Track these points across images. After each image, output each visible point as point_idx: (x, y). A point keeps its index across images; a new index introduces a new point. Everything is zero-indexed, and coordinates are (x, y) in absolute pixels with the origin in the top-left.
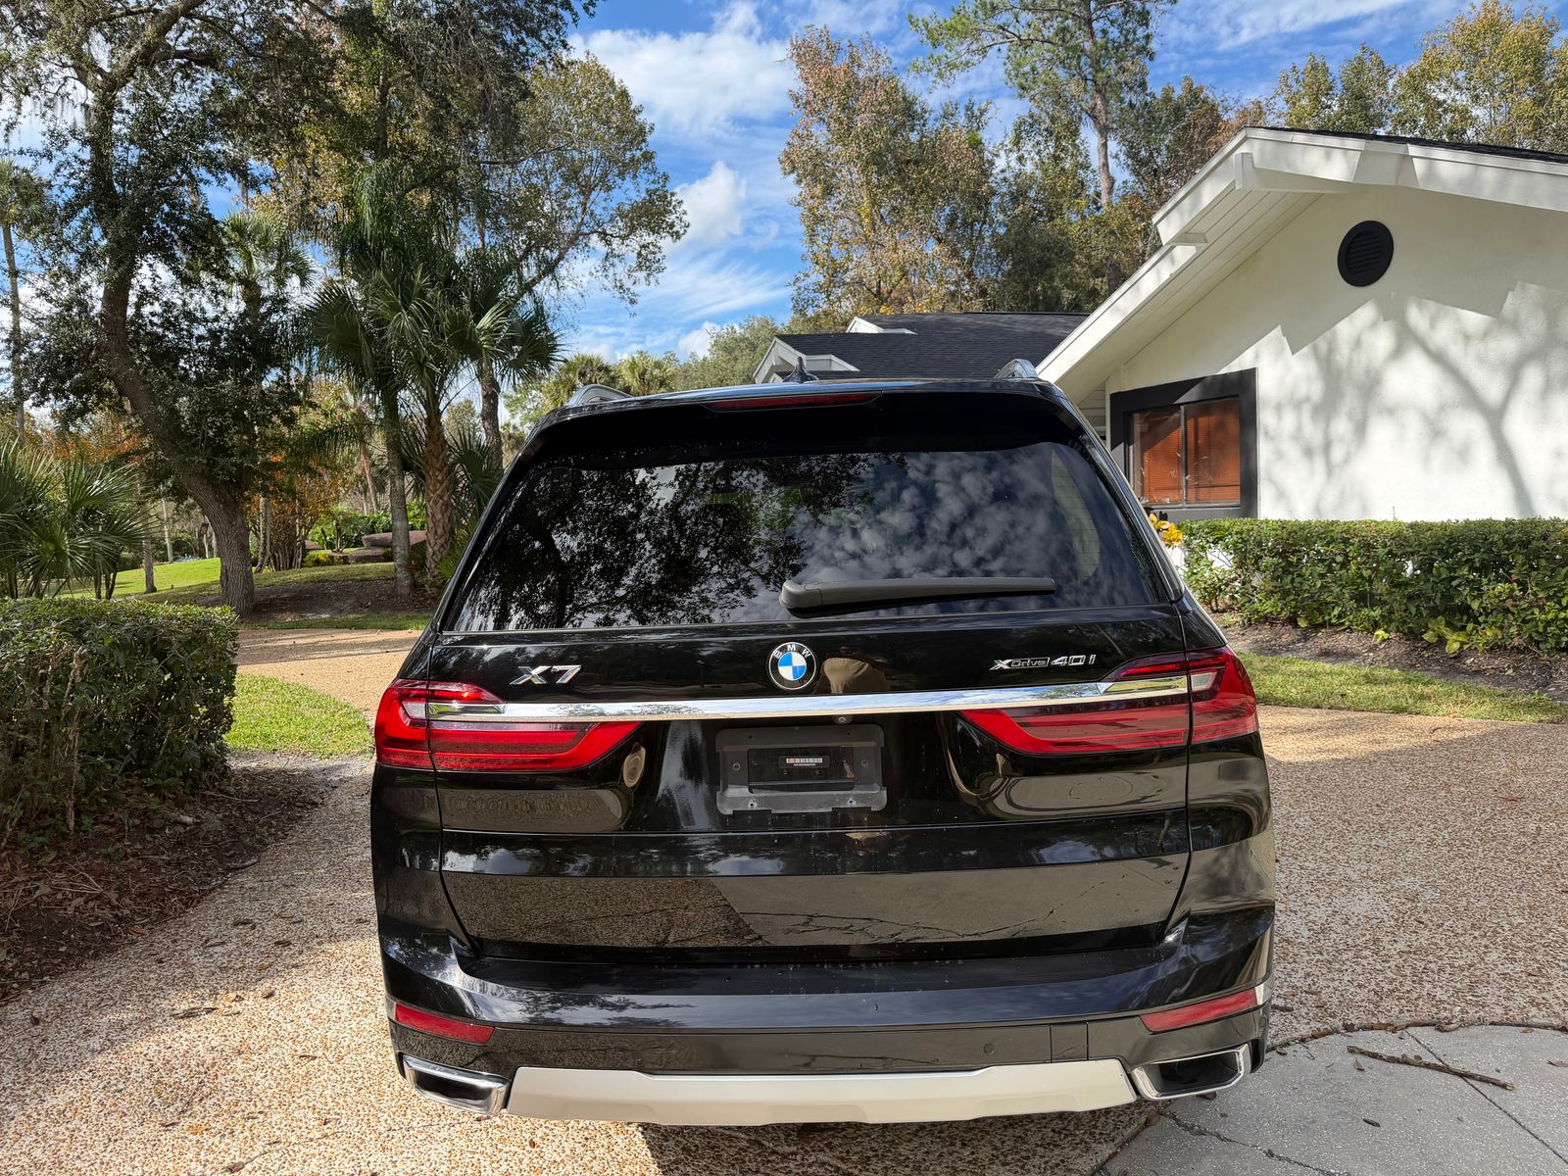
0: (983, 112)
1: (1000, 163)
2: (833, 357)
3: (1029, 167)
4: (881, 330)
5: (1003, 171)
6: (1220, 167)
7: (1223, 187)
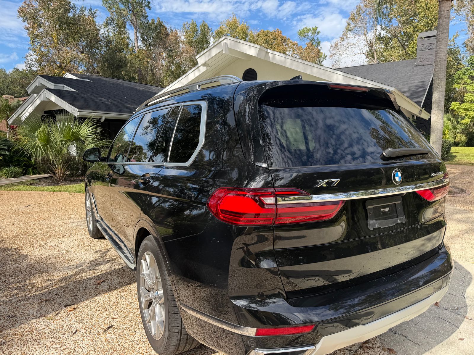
0: (95, 13)
1: (102, 31)
2: (65, 86)
3: (111, 34)
4: (78, 79)
5: (103, 34)
6: (218, 45)
7: (219, 51)
